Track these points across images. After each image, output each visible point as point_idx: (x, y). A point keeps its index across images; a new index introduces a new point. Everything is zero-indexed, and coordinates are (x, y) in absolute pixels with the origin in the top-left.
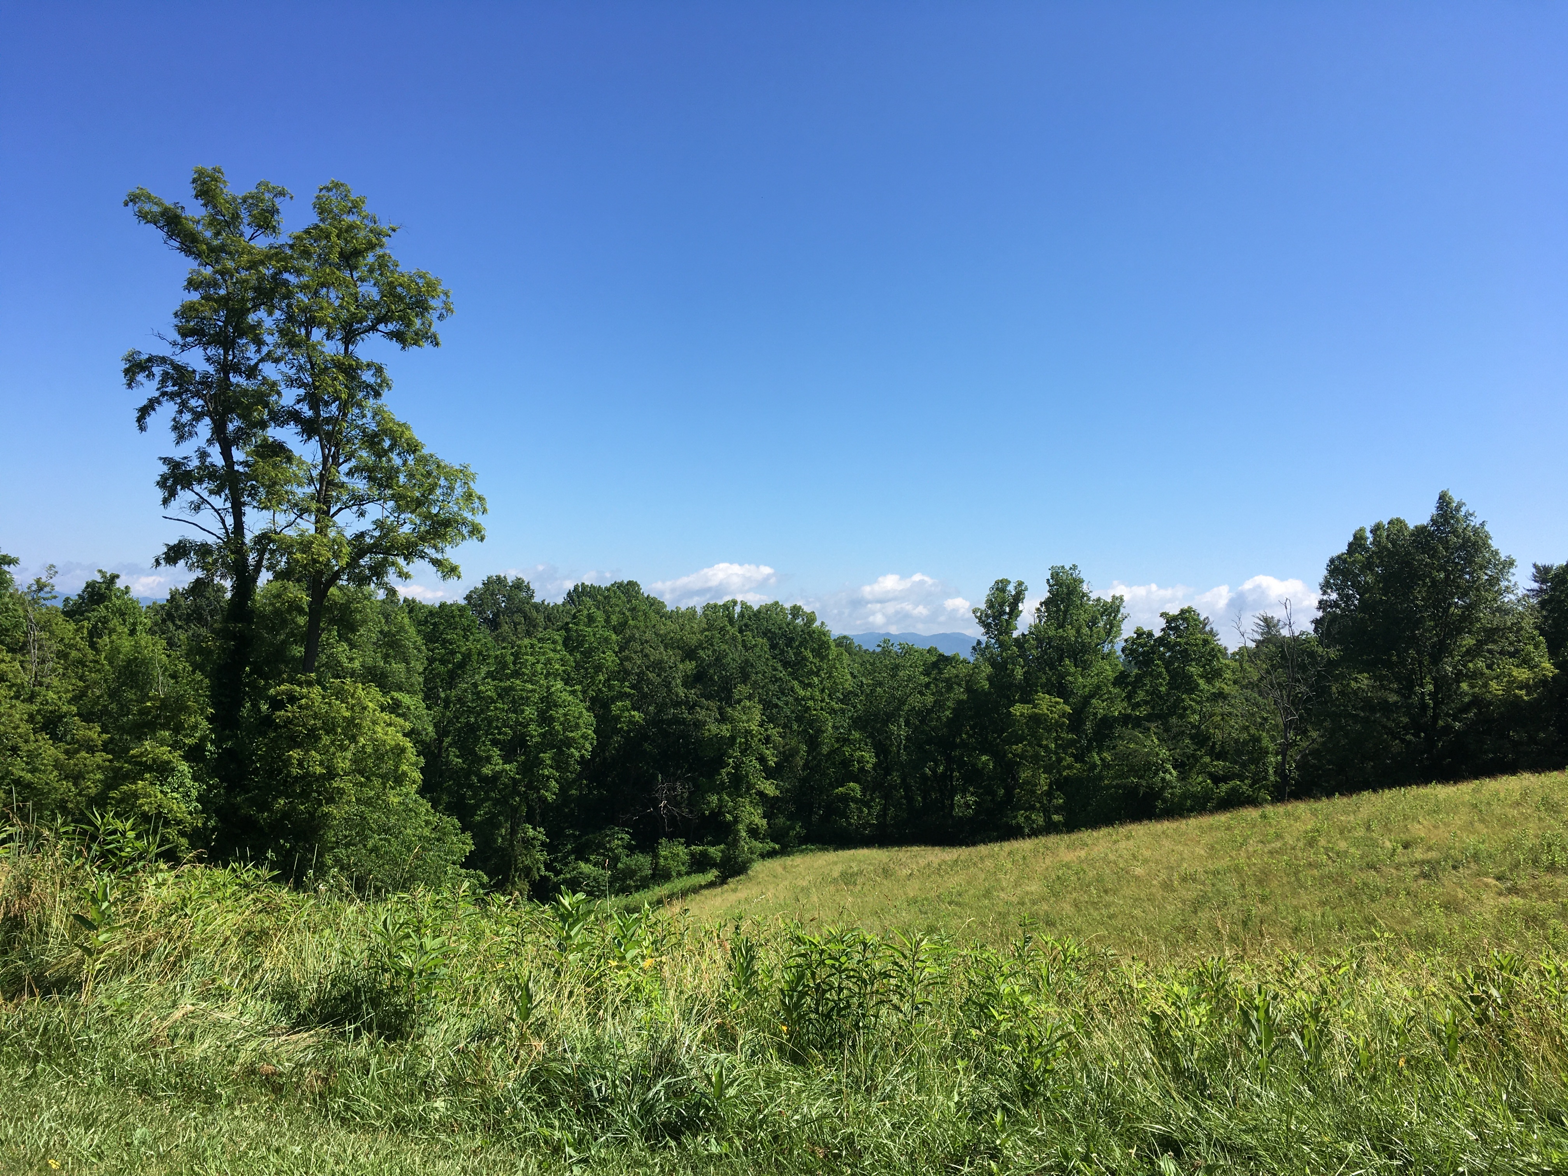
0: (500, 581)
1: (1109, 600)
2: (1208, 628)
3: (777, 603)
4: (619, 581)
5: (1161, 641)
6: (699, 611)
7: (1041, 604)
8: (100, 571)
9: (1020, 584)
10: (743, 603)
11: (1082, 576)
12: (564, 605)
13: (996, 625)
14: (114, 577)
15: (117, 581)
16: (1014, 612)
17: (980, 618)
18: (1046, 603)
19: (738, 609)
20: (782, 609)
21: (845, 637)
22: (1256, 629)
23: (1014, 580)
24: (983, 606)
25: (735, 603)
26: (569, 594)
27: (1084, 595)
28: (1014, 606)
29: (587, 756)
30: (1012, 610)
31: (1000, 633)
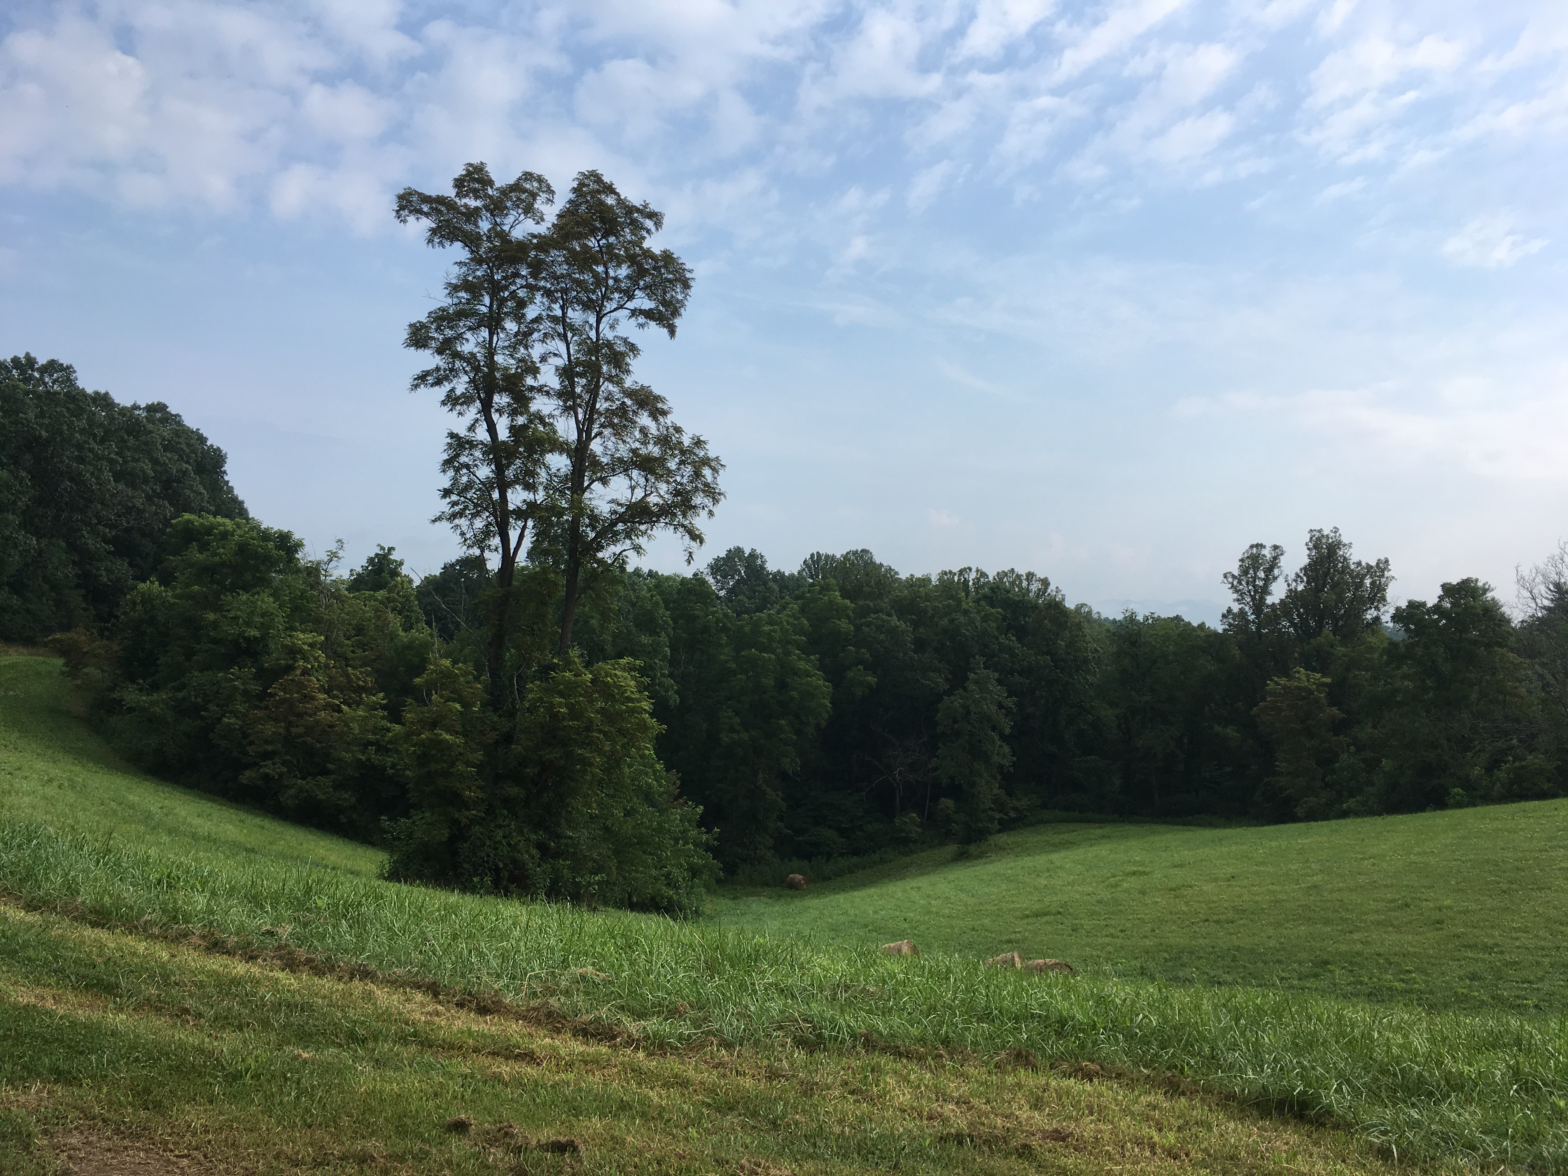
0: (739, 551)
1: (1373, 563)
2: (1489, 595)
4: (854, 549)
5: (1437, 608)
7: (1301, 569)
8: (379, 545)
9: (1276, 547)
10: (977, 571)
11: (1345, 540)
12: (799, 573)
13: (1249, 591)
14: (391, 549)
15: (393, 552)
16: (1269, 579)
17: (1232, 584)
18: (1305, 569)
19: (973, 575)
20: (1019, 576)
22: (1546, 595)
23: (1268, 544)
24: (1236, 573)
25: (970, 569)
26: (804, 563)
27: (1345, 559)
28: (1269, 570)
29: (824, 724)
30: (1267, 576)
31: (1253, 598)
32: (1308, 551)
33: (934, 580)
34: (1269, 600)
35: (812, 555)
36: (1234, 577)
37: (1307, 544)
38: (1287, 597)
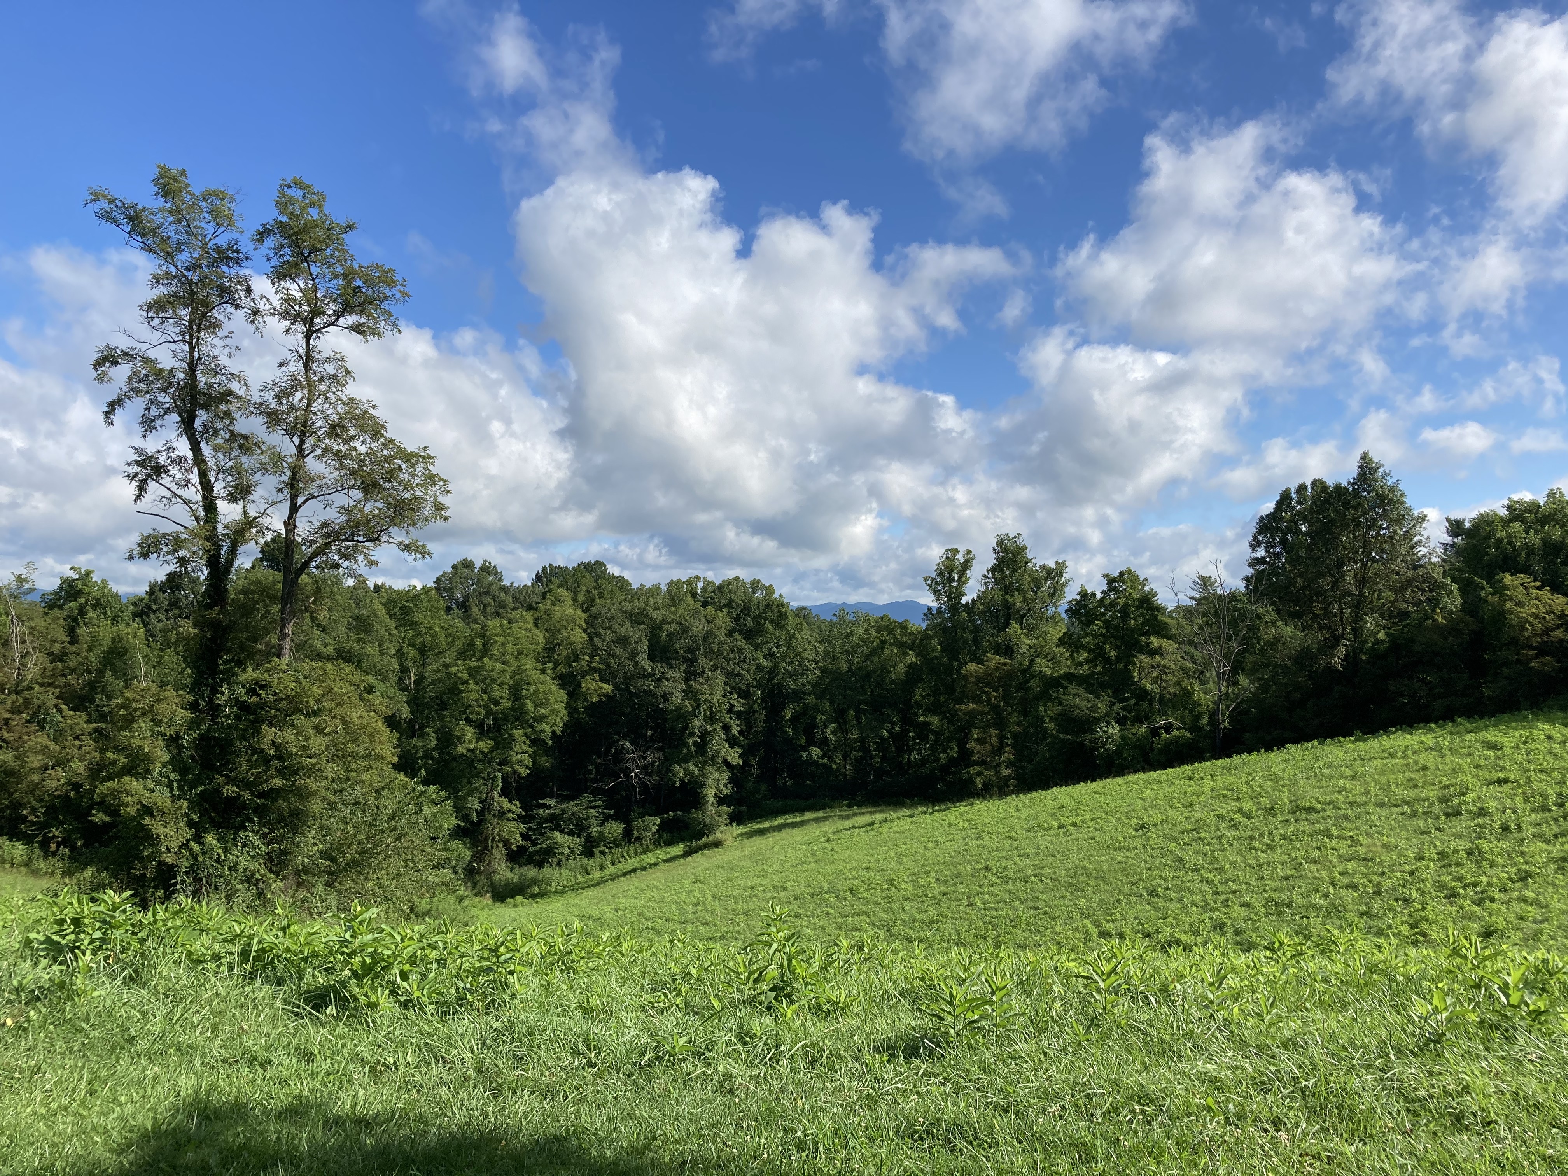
0: (467, 564)
1: (1053, 566)
4: (585, 561)
5: (1102, 602)
7: (988, 571)
8: (75, 568)
9: (969, 552)
10: (705, 579)
11: (1026, 544)
12: (532, 586)
13: (946, 592)
14: (90, 573)
15: (93, 576)
16: (963, 579)
17: (931, 586)
18: (993, 570)
19: (701, 585)
20: (743, 584)
21: (803, 608)
22: (1194, 587)
23: (962, 549)
24: (934, 575)
25: (698, 578)
26: (538, 576)
27: (1029, 561)
28: (962, 573)
29: (559, 733)
30: (960, 577)
31: (950, 600)
32: (995, 556)
33: (664, 588)
34: (964, 600)
35: (544, 569)
36: (933, 580)
37: (994, 549)
38: (978, 597)
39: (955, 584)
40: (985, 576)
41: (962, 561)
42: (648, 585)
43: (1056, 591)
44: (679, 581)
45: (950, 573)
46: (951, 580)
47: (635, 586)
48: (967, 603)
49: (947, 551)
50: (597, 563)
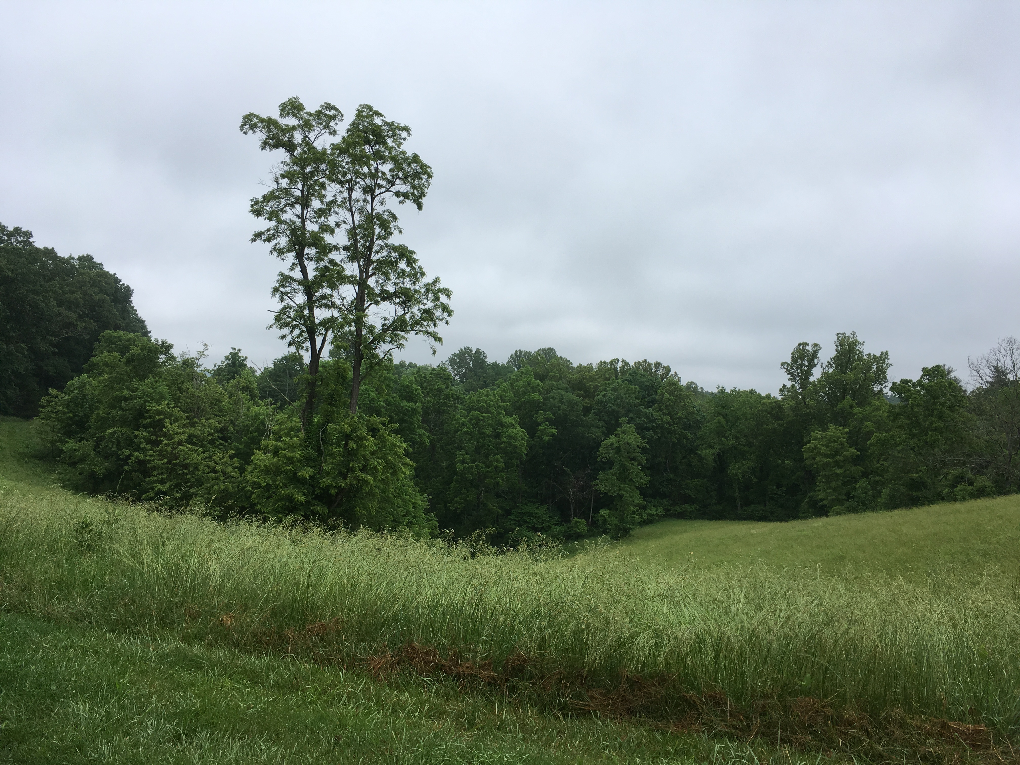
0: (468, 350)
1: (878, 355)
2: (953, 375)
3: (646, 360)
4: (543, 348)
5: (919, 383)
6: (595, 366)
7: (831, 359)
8: (232, 347)
9: (815, 345)
10: (623, 361)
11: (860, 339)
12: (508, 363)
13: (798, 373)
15: (241, 351)
16: (812, 365)
17: (787, 369)
18: (834, 358)
19: (620, 365)
20: (650, 365)
21: (692, 383)
22: (988, 374)
23: (811, 343)
24: (789, 361)
25: (618, 360)
26: (511, 357)
27: (860, 352)
28: (811, 360)
30: (809, 363)
31: (801, 378)
32: (836, 347)
35: (516, 352)
36: (788, 364)
37: (835, 342)
38: (822, 377)
39: (806, 368)
40: (828, 362)
41: (811, 350)
42: (585, 364)
43: (881, 375)
44: (605, 362)
45: (803, 360)
46: (802, 365)
47: (575, 365)
48: (814, 382)
49: (800, 345)
50: (551, 349)
